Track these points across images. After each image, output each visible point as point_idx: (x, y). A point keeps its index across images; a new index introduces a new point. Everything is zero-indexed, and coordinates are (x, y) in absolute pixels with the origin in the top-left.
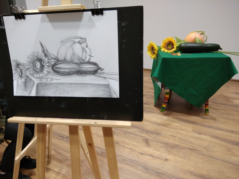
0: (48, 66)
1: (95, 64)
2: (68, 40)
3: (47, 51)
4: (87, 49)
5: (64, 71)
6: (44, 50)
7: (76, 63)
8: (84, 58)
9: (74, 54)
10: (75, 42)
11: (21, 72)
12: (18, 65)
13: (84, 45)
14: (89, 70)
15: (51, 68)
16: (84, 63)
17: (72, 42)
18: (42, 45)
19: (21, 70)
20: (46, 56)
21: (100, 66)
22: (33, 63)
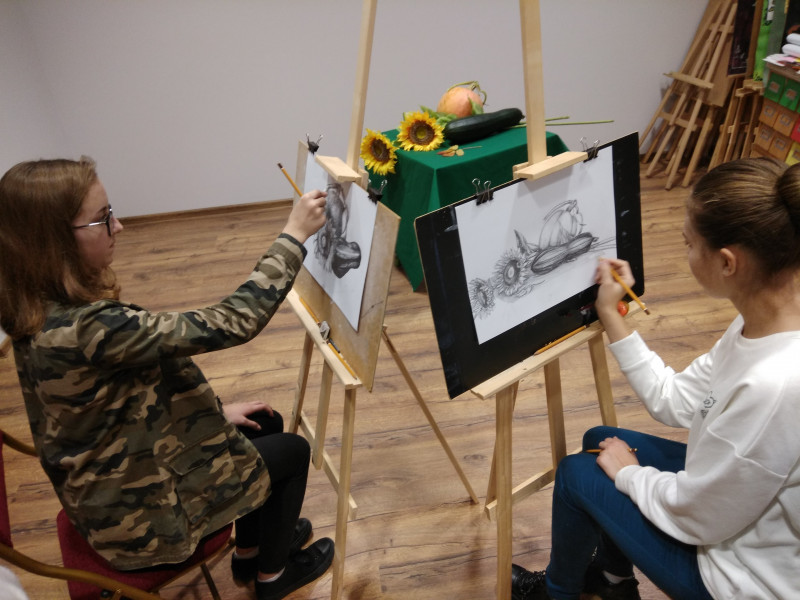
0: (526, 267)
1: (588, 235)
2: (553, 212)
3: (526, 242)
4: (578, 217)
5: (547, 265)
6: (520, 243)
7: (564, 245)
8: (573, 233)
9: (561, 232)
10: (562, 212)
11: (485, 297)
12: (479, 286)
13: (574, 212)
14: (581, 247)
15: (529, 269)
16: (574, 240)
17: (558, 214)
18: (517, 235)
19: (484, 293)
20: (523, 250)
21: (594, 236)
22: (504, 273)
